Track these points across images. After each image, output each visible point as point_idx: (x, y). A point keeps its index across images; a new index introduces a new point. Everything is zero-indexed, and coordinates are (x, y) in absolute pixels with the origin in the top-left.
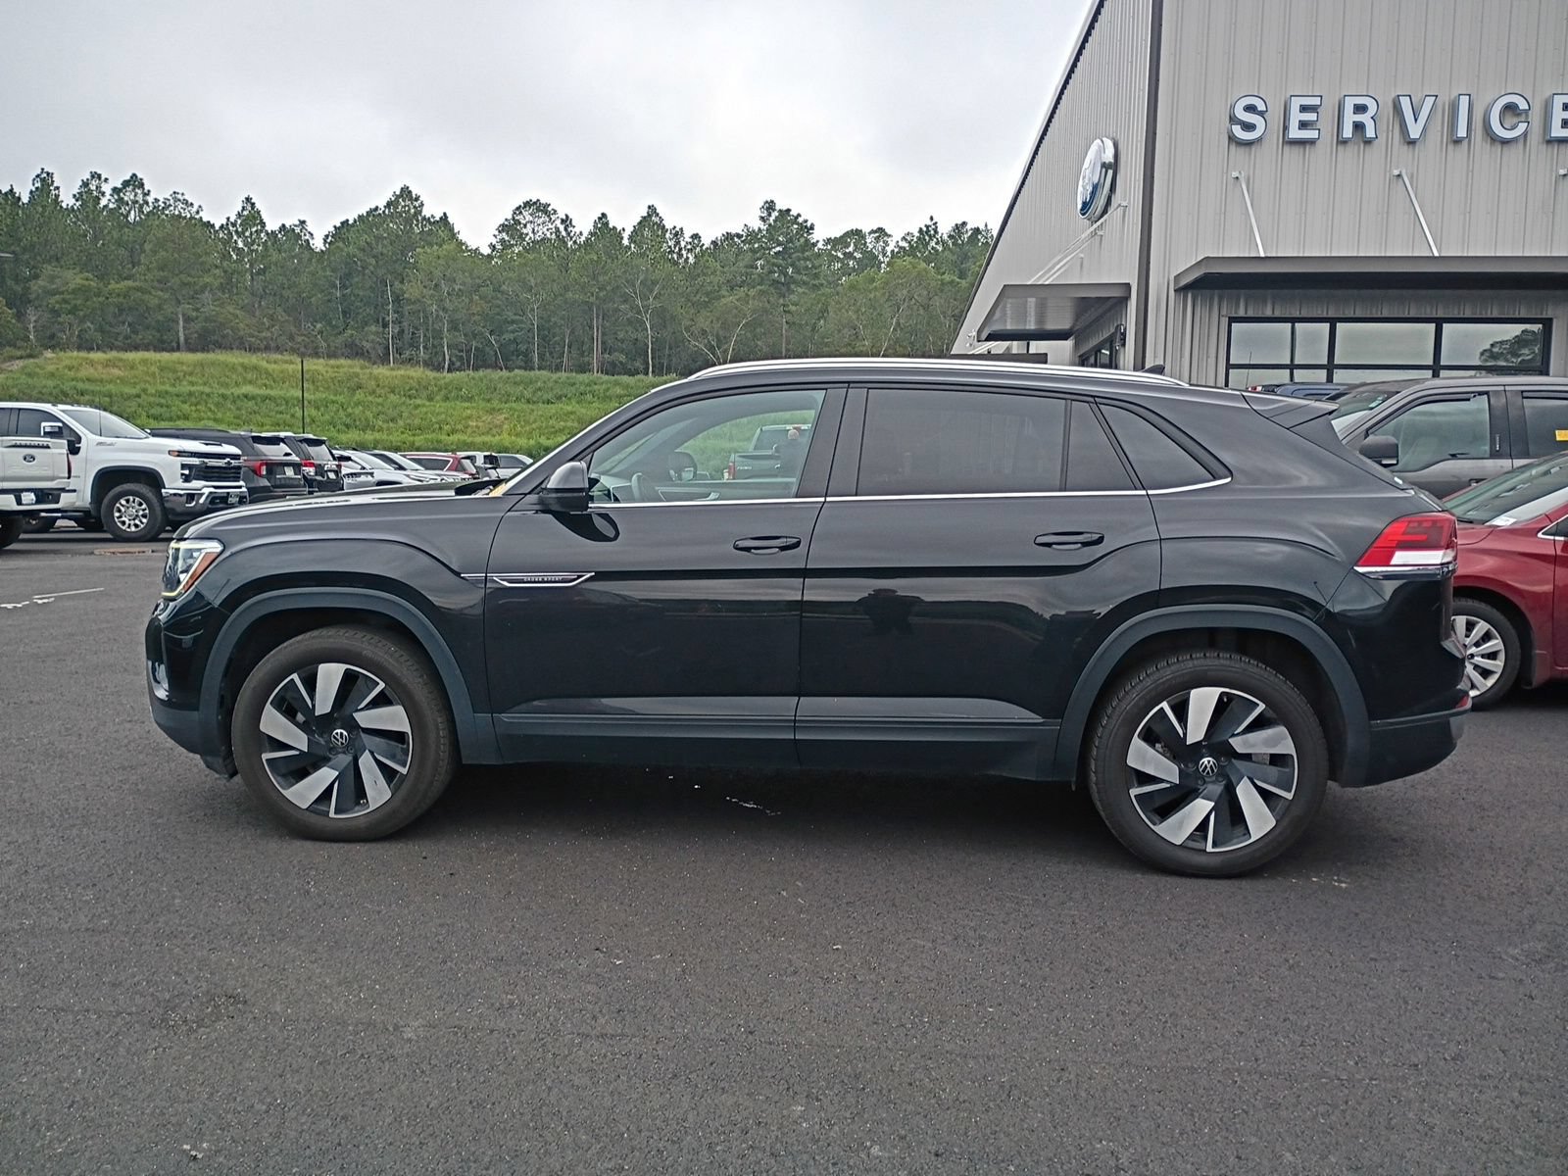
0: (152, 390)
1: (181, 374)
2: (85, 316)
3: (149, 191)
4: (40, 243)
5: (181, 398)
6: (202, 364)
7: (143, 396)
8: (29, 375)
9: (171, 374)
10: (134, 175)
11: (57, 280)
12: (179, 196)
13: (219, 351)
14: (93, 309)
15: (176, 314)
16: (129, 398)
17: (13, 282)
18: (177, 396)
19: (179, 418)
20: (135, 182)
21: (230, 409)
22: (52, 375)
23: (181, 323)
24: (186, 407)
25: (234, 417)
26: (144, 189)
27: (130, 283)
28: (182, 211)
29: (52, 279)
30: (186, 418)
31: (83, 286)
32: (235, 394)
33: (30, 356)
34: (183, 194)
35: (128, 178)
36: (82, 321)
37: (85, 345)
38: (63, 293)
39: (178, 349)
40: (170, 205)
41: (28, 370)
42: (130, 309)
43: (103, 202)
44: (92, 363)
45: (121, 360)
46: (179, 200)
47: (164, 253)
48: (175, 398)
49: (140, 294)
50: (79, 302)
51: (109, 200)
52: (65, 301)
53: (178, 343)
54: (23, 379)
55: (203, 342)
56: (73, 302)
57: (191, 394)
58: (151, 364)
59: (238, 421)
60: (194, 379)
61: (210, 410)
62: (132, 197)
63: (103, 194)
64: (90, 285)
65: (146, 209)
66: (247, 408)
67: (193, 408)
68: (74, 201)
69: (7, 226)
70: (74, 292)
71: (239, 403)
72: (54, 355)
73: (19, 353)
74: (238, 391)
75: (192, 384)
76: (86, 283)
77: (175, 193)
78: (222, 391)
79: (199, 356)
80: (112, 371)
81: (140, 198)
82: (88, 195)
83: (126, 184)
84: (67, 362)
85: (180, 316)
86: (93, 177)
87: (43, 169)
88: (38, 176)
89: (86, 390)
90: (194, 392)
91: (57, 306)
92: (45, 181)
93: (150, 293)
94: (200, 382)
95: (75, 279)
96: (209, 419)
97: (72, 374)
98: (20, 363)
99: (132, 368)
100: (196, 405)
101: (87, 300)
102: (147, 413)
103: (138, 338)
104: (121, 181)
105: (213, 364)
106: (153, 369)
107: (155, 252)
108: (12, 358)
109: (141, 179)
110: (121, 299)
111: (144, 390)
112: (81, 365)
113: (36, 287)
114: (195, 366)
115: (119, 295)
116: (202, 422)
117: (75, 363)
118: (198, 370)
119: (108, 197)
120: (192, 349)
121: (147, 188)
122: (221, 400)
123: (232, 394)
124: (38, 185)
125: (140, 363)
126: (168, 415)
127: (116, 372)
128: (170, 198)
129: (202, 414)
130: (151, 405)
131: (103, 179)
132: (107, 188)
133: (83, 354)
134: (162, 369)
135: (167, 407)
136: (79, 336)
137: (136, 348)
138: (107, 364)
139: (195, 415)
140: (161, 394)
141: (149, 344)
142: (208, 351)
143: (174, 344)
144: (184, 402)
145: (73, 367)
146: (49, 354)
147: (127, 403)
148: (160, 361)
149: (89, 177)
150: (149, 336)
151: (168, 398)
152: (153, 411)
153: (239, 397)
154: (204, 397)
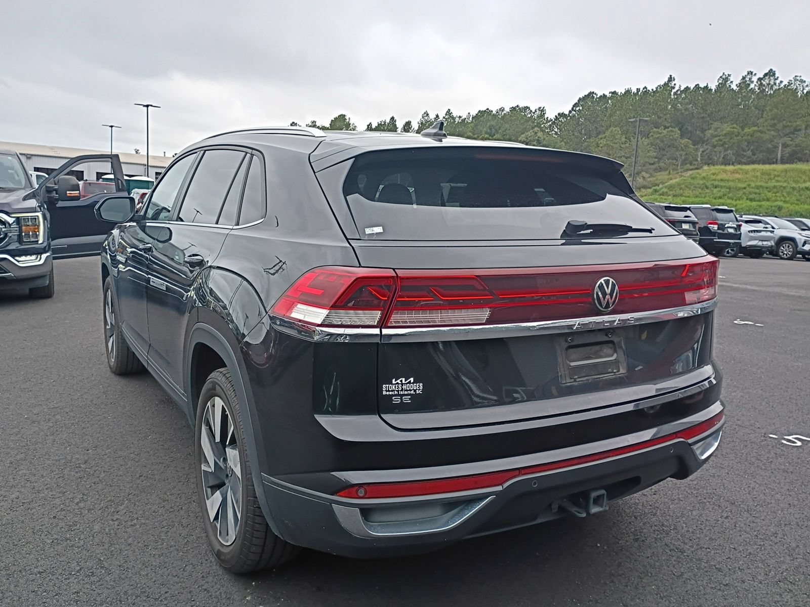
0: (753, 185)
1: (772, 176)
2: (728, 148)
3: (778, 77)
4: (715, 111)
5: (768, 190)
6: (786, 171)
7: (748, 188)
8: (693, 178)
9: (767, 176)
10: (771, 70)
11: (718, 130)
12: (798, 78)
13: (800, 163)
14: (734, 143)
15: (778, 144)
16: (740, 189)
17: (700, 132)
18: (767, 188)
19: (764, 200)
20: (771, 73)
21: (795, 195)
22: (704, 178)
23: (780, 148)
24: (770, 195)
25: (796, 200)
26: (775, 77)
27: (756, 128)
28: (798, 86)
29: (716, 129)
30: (768, 200)
31: (731, 131)
32: (801, 187)
33: (697, 169)
34: (800, 76)
35: (767, 71)
36: (726, 150)
37: (726, 163)
38: (719, 136)
39: (776, 163)
40: (792, 84)
41: (693, 176)
42: (753, 142)
43: (752, 86)
44: (725, 171)
45: (741, 169)
46: (798, 80)
47: (776, 110)
48: (765, 189)
49: (760, 134)
50: (726, 140)
51: (755, 85)
52: (720, 140)
53: (777, 160)
54: (690, 180)
55: (792, 158)
56: (724, 140)
57: (775, 187)
58: (757, 171)
59: (798, 202)
60: (779, 179)
61: (783, 196)
62: (768, 82)
63: (752, 82)
64: (734, 131)
65: (775, 87)
66: (805, 195)
67: (774, 195)
68: (736, 87)
69: (702, 104)
70: (725, 135)
71: (801, 192)
72: (708, 168)
73: (692, 167)
74: (803, 185)
75: (778, 181)
76: (732, 130)
77: (796, 76)
78: (794, 185)
79: (787, 166)
80: (736, 175)
81: (772, 83)
82: (744, 84)
83: (766, 75)
84: (713, 171)
85: (780, 145)
86: (748, 74)
87: (724, 73)
88: (721, 77)
89: (718, 185)
90: (777, 186)
91: (716, 143)
92: (725, 79)
93: (765, 133)
94: (783, 180)
95: (727, 128)
96: (781, 201)
97: (714, 177)
98: (691, 172)
99: (746, 173)
100: (775, 193)
101: (731, 139)
102: (747, 197)
103: (754, 158)
104: (763, 74)
105: (793, 170)
106: (758, 174)
107: (771, 110)
108: (688, 170)
109: (774, 71)
110: (749, 137)
111: (749, 185)
112: (720, 172)
113: (709, 133)
114: (782, 171)
115: (748, 135)
116: (776, 202)
117: (717, 172)
118: (783, 174)
119: (755, 83)
120: (783, 162)
121: (776, 76)
122: (791, 190)
123: (799, 187)
124: (720, 82)
125: (751, 171)
126: (758, 198)
127: (737, 176)
128: (793, 79)
129: (778, 198)
130: (750, 193)
131: (754, 73)
132: (755, 79)
133: (723, 167)
134: (763, 174)
135: (759, 194)
136: (723, 158)
137: (753, 163)
138: (733, 172)
139: (773, 198)
140: (757, 187)
141: (760, 160)
142: (792, 163)
143: (775, 160)
144: (769, 192)
145: (715, 174)
146: (706, 167)
147: (738, 192)
148: (763, 170)
149: (746, 74)
150: (760, 156)
151: (761, 189)
152: (751, 196)
153: (802, 188)
154: (782, 188)
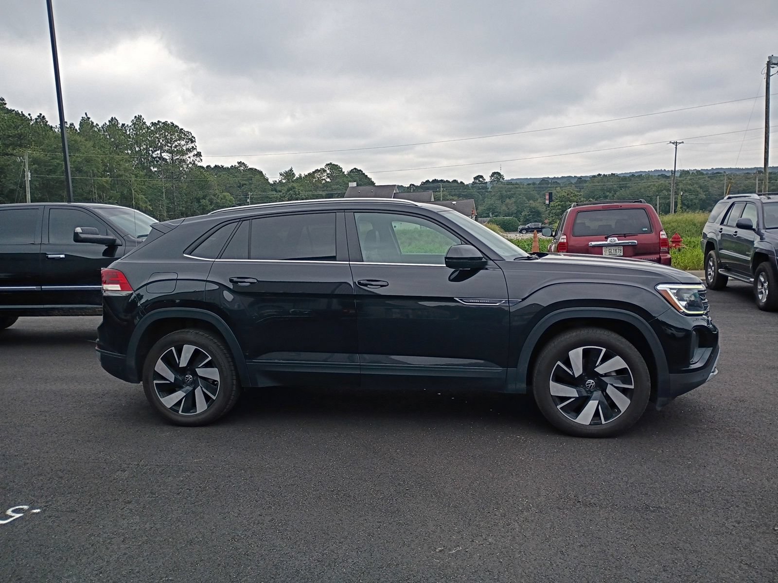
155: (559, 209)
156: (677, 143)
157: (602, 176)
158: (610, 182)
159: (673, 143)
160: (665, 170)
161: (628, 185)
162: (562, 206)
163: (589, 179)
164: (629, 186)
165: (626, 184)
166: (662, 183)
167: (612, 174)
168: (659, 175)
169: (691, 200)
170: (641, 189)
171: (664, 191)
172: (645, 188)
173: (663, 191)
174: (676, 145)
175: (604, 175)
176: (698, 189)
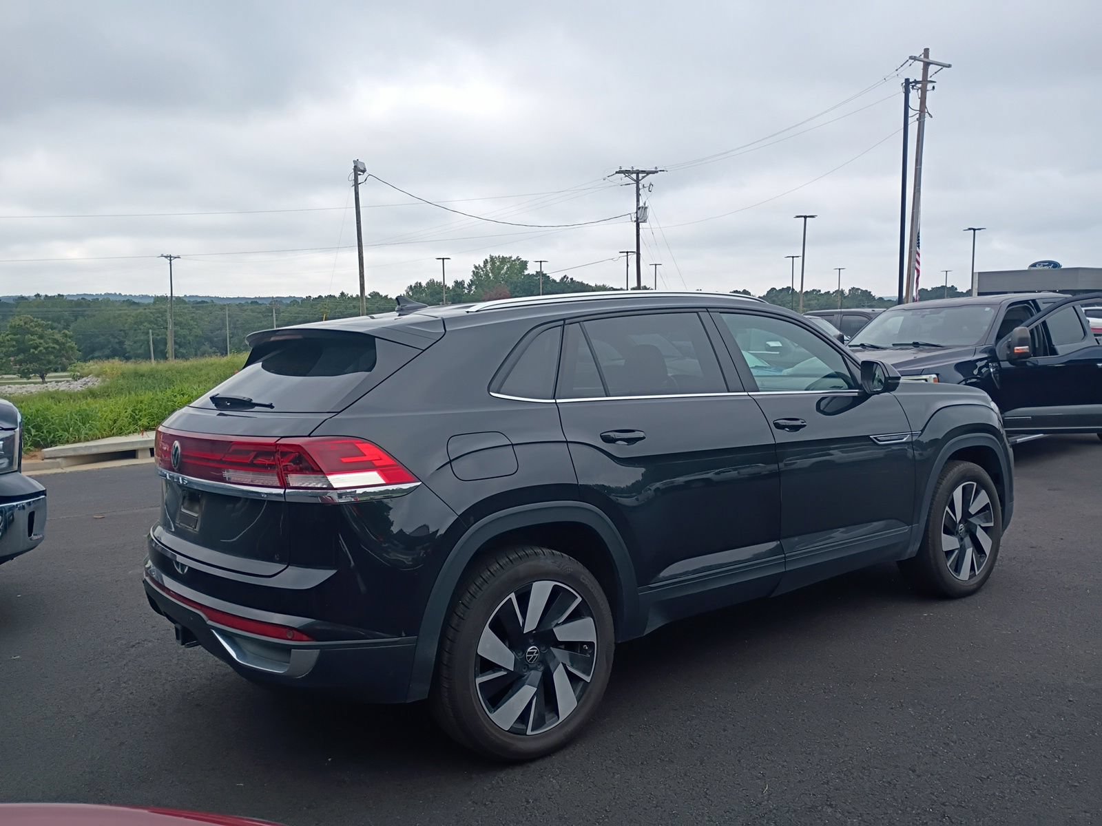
155: (14, 346)
156: (171, 257)
157: (42, 298)
158: (57, 307)
159: (166, 257)
160: (120, 294)
161: (87, 313)
162: (17, 341)
163: (12, 302)
164: (88, 315)
165: (85, 311)
166: (141, 313)
167: (59, 295)
168: (124, 301)
169: (185, 337)
170: (109, 319)
171: (146, 324)
172: (115, 317)
173: (144, 322)
174: (171, 260)
175: (46, 296)
176: (192, 322)
